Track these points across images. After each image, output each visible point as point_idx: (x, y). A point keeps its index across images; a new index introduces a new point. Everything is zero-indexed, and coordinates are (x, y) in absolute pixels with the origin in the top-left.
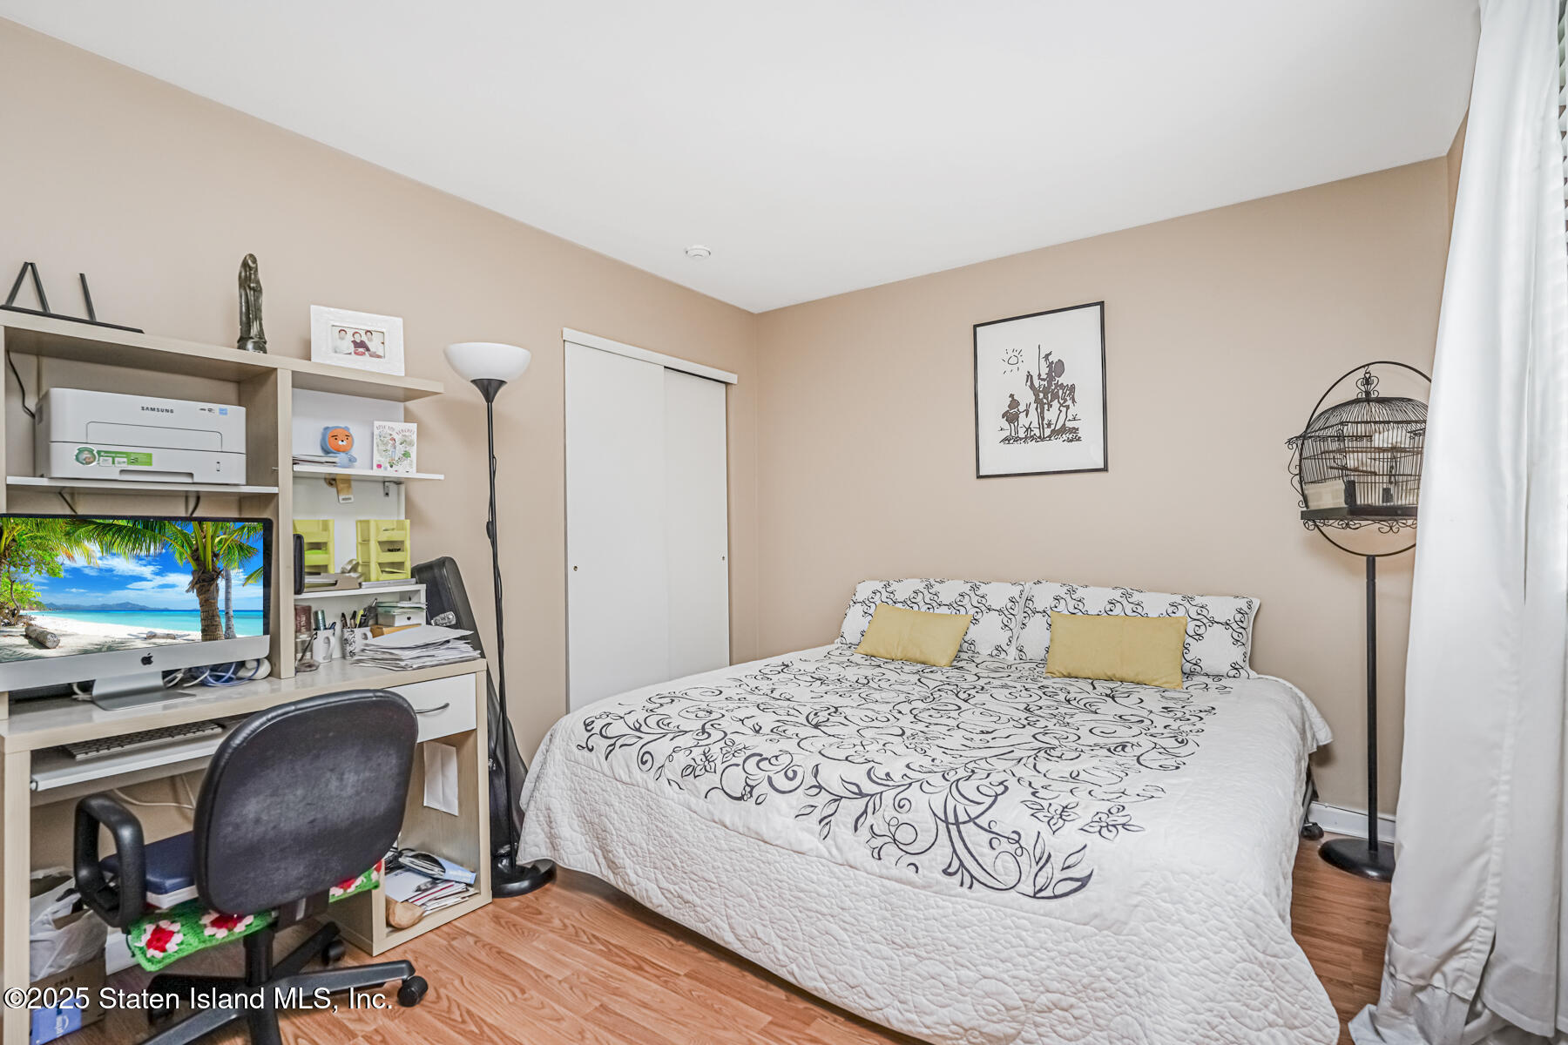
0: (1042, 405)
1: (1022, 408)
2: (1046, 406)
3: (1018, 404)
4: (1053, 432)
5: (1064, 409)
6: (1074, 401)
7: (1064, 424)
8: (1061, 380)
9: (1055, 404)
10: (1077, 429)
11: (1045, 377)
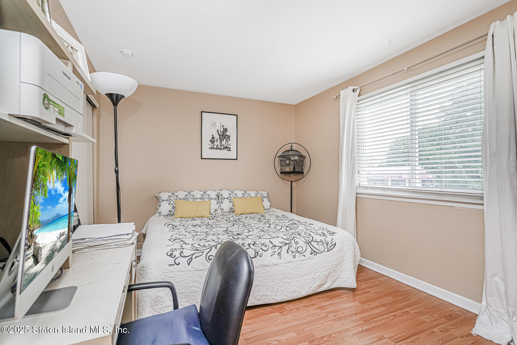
0: (221, 139)
1: (216, 139)
2: (222, 140)
3: (214, 138)
4: (224, 147)
5: (227, 142)
6: (229, 140)
7: (227, 146)
8: (227, 133)
9: (225, 140)
10: (230, 148)
11: (222, 132)
